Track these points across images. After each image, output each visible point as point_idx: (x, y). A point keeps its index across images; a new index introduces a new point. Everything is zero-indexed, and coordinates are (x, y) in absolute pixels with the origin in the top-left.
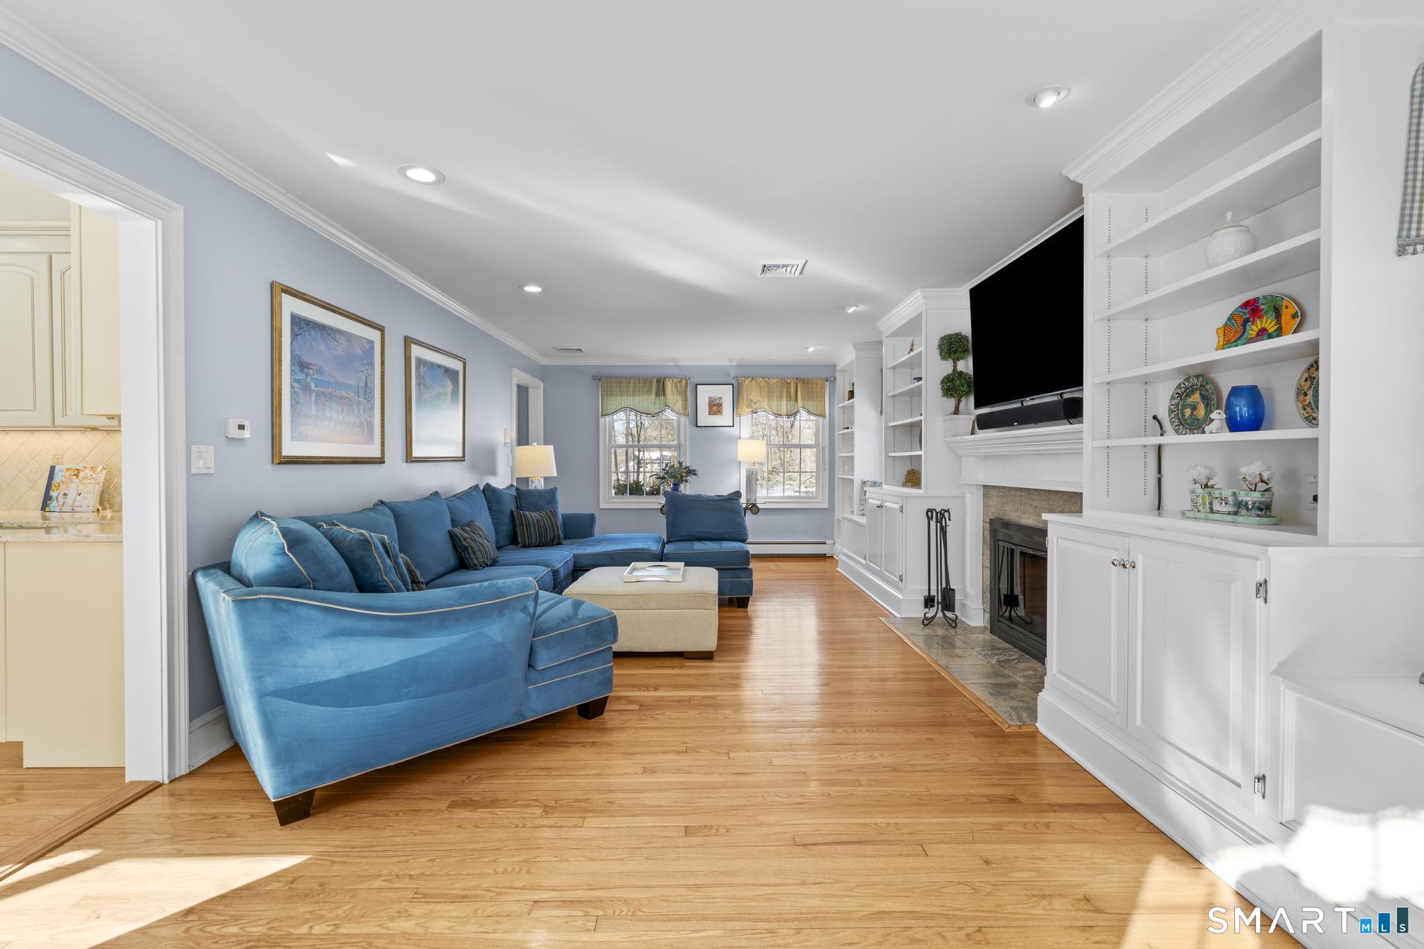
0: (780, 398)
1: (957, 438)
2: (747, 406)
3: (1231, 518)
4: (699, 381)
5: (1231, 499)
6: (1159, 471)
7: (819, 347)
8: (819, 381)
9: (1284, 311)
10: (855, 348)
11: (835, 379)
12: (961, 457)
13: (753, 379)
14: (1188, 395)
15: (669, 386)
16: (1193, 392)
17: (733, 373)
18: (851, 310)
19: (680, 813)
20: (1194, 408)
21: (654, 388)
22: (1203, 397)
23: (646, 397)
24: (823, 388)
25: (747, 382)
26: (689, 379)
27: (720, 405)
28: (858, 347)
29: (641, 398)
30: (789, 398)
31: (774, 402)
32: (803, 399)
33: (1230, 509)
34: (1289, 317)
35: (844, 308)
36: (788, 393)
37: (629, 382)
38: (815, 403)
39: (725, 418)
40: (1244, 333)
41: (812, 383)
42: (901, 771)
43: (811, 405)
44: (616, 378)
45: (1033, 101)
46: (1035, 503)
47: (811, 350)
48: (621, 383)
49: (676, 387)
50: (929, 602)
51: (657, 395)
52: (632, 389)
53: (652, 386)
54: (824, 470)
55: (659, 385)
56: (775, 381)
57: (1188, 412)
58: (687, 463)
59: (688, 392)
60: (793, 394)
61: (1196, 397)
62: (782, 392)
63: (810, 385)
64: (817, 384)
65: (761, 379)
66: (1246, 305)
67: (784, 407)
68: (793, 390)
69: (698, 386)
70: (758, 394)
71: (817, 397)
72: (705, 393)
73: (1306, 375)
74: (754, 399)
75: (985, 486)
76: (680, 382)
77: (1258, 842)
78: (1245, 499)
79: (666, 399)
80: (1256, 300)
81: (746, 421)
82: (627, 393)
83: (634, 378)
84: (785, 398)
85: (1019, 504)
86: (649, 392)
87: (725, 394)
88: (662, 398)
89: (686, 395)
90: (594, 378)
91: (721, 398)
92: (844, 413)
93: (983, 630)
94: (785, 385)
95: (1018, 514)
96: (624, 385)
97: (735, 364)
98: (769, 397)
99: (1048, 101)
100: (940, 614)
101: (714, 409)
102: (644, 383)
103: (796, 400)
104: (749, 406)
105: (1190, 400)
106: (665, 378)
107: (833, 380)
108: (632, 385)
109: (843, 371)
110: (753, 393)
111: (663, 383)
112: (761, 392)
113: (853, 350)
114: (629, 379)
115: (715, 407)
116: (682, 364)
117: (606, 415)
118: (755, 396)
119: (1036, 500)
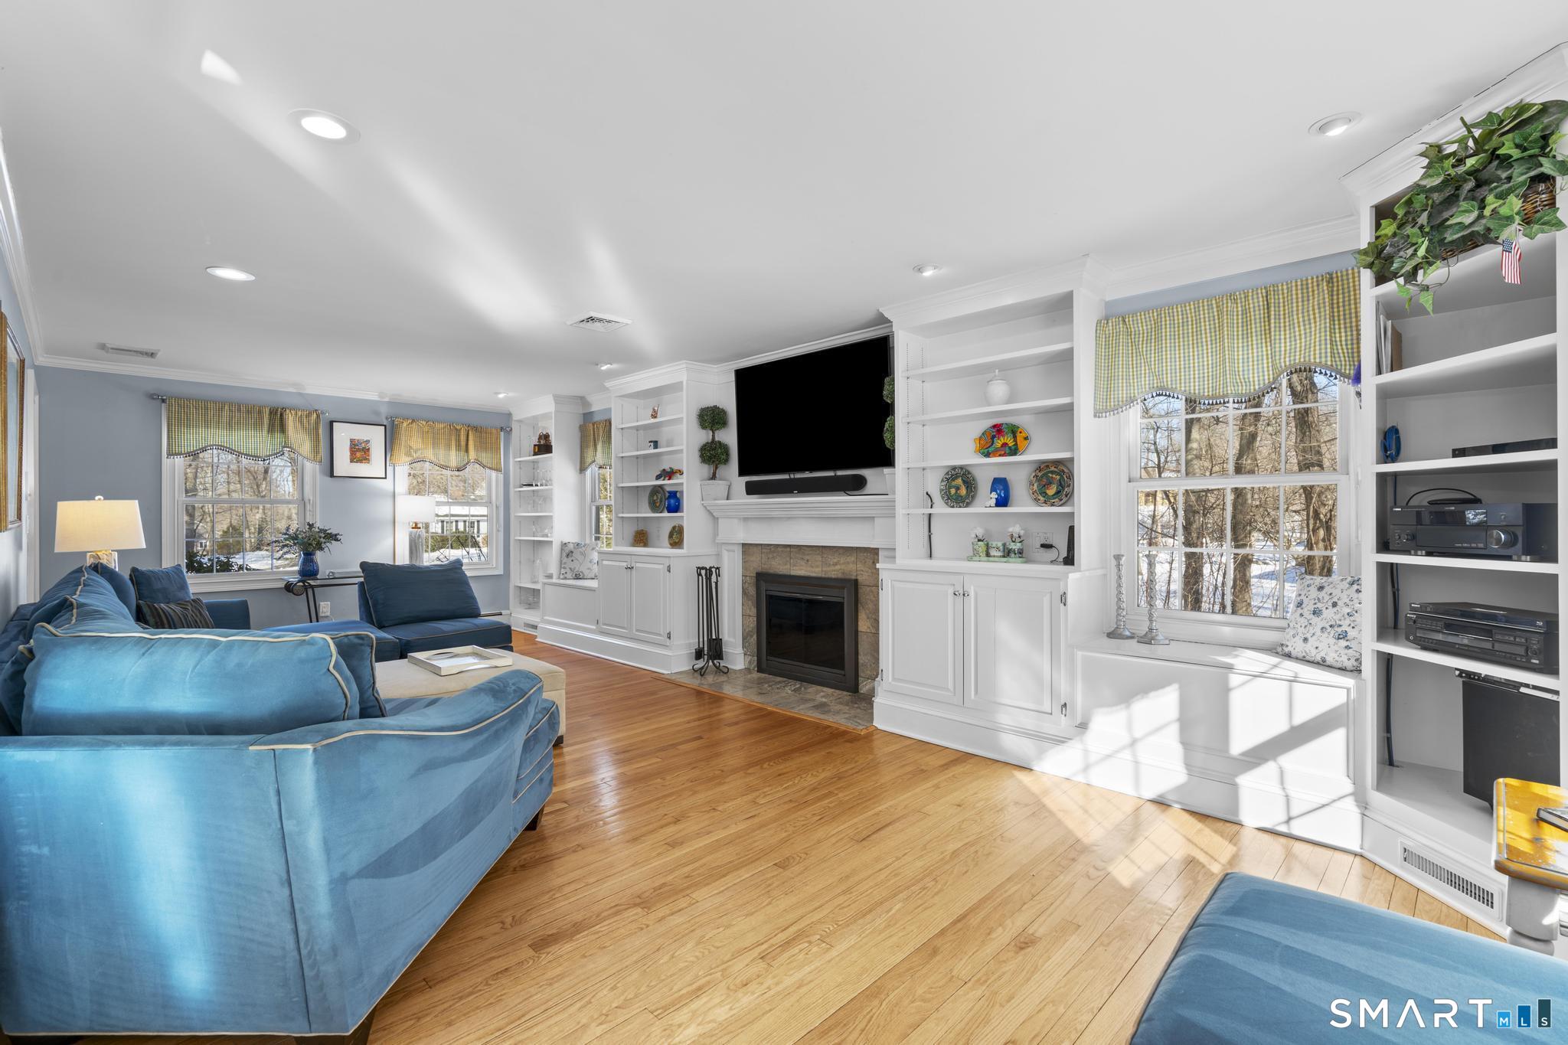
0: (448, 447)
1: (716, 502)
2: (405, 454)
3: (1005, 559)
4: (333, 417)
5: (1001, 548)
6: (930, 531)
7: (511, 394)
8: (494, 431)
9: (1018, 434)
10: (555, 400)
11: (511, 430)
12: (718, 518)
13: (413, 421)
14: (953, 480)
15: (290, 421)
16: (957, 478)
17: (384, 411)
18: (604, 368)
19: (750, 860)
20: (958, 488)
21: (266, 420)
22: (964, 482)
23: (252, 433)
24: (498, 438)
25: (405, 424)
26: (323, 413)
27: (367, 451)
28: (558, 399)
29: (243, 433)
30: (458, 447)
31: (442, 452)
32: (477, 449)
33: (1000, 554)
34: (1022, 439)
35: (597, 365)
36: (458, 441)
37: (222, 409)
38: (489, 455)
39: (375, 466)
40: (992, 444)
41: (486, 433)
42: (845, 777)
43: (485, 457)
44: (197, 400)
45: (920, 270)
46: (807, 557)
47: (501, 396)
48: (206, 409)
49: (301, 422)
50: (699, 654)
51: (271, 430)
52: (225, 419)
53: (261, 418)
54: (498, 531)
55: (276, 419)
56: (442, 426)
57: (953, 491)
58: (319, 524)
59: (320, 431)
60: (463, 443)
61: (959, 481)
62: (450, 440)
63: (484, 435)
64: (491, 433)
65: (424, 423)
66: (995, 426)
67: (454, 458)
68: (463, 438)
69: (334, 423)
70: (420, 440)
71: (492, 448)
72: (344, 435)
73: (1034, 474)
74: (414, 446)
75: (744, 545)
76: (309, 415)
77: (1063, 742)
78: (1014, 547)
79: (286, 437)
80: (1001, 425)
81: (402, 472)
82: (218, 425)
83: (231, 404)
84: (454, 447)
85: (788, 559)
86: (257, 425)
87: (375, 437)
88: (278, 435)
89: (317, 435)
90: (152, 397)
91: (368, 442)
92: (520, 468)
93: (748, 670)
94: (454, 432)
95: (788, 566)
96: (211, 413)
97: (387, 400)
98: (435, 445)
99: (928, 273)
100: (711, 663)
101: (358, 454)
102: (248, 412)
103: (467, 450)
104: (408, 454)
105: (954, 483)
106: (284, 409)
107: (507, 430)
108: (226, 413)
109: (520, 421)
110: (412, 439)
111: (281, 415)
112: (423, 438)
113: (553, 402)
114: (220, 405)
115: (360, 452)
116: (307, 392)
117: (176, 454)
118: (416, 442)
119: (808, 554)
